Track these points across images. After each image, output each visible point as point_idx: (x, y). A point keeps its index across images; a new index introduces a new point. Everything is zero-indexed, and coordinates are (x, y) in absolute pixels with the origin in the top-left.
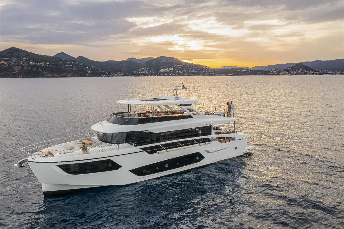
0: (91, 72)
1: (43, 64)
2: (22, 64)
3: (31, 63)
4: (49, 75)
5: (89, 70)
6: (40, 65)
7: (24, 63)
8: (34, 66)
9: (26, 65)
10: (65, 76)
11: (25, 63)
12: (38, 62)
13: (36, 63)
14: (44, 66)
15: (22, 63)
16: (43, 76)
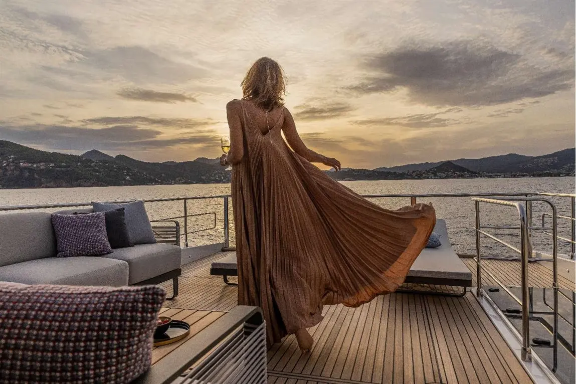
0: (130, 178)
1: (42, 166)
2: (6, 166)
3: (21, 164)
4: (52, 183)
5: (128, 175)
6: (37, 167)
7: (8, 165)
8: (25, 168)
9: (12, 168)
10: (80, 186)
11: (11, 164)
12: (33, 163)
13: (30, 165)
14: (43, 169)
15: (5, 164)
16: (40, 185)
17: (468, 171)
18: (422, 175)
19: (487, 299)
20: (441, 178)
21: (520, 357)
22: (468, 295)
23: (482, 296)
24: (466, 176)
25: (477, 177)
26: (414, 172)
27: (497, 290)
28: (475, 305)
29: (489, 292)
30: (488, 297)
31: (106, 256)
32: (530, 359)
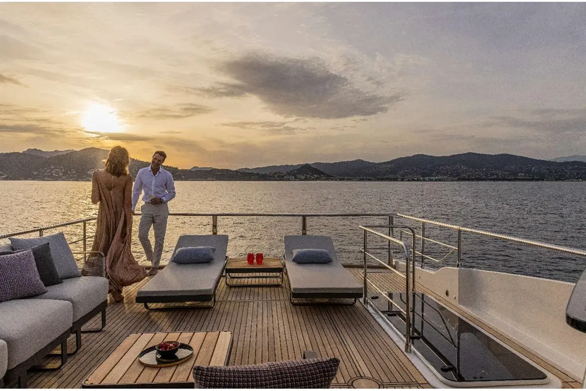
17: (323, 174)
18: (283, 177)
19: (371, 306)
20: (301, 180)
21: (404, 350)
22: (357, 304)
23: (367, 303)
24: (322, 178)
25: (332, 180)
26: (275, 173)
27: (377, 298)
28: (365, 313)
29: (372, 300)
30: (372, 304)
31: (40, 296)
32: (411, 351)
